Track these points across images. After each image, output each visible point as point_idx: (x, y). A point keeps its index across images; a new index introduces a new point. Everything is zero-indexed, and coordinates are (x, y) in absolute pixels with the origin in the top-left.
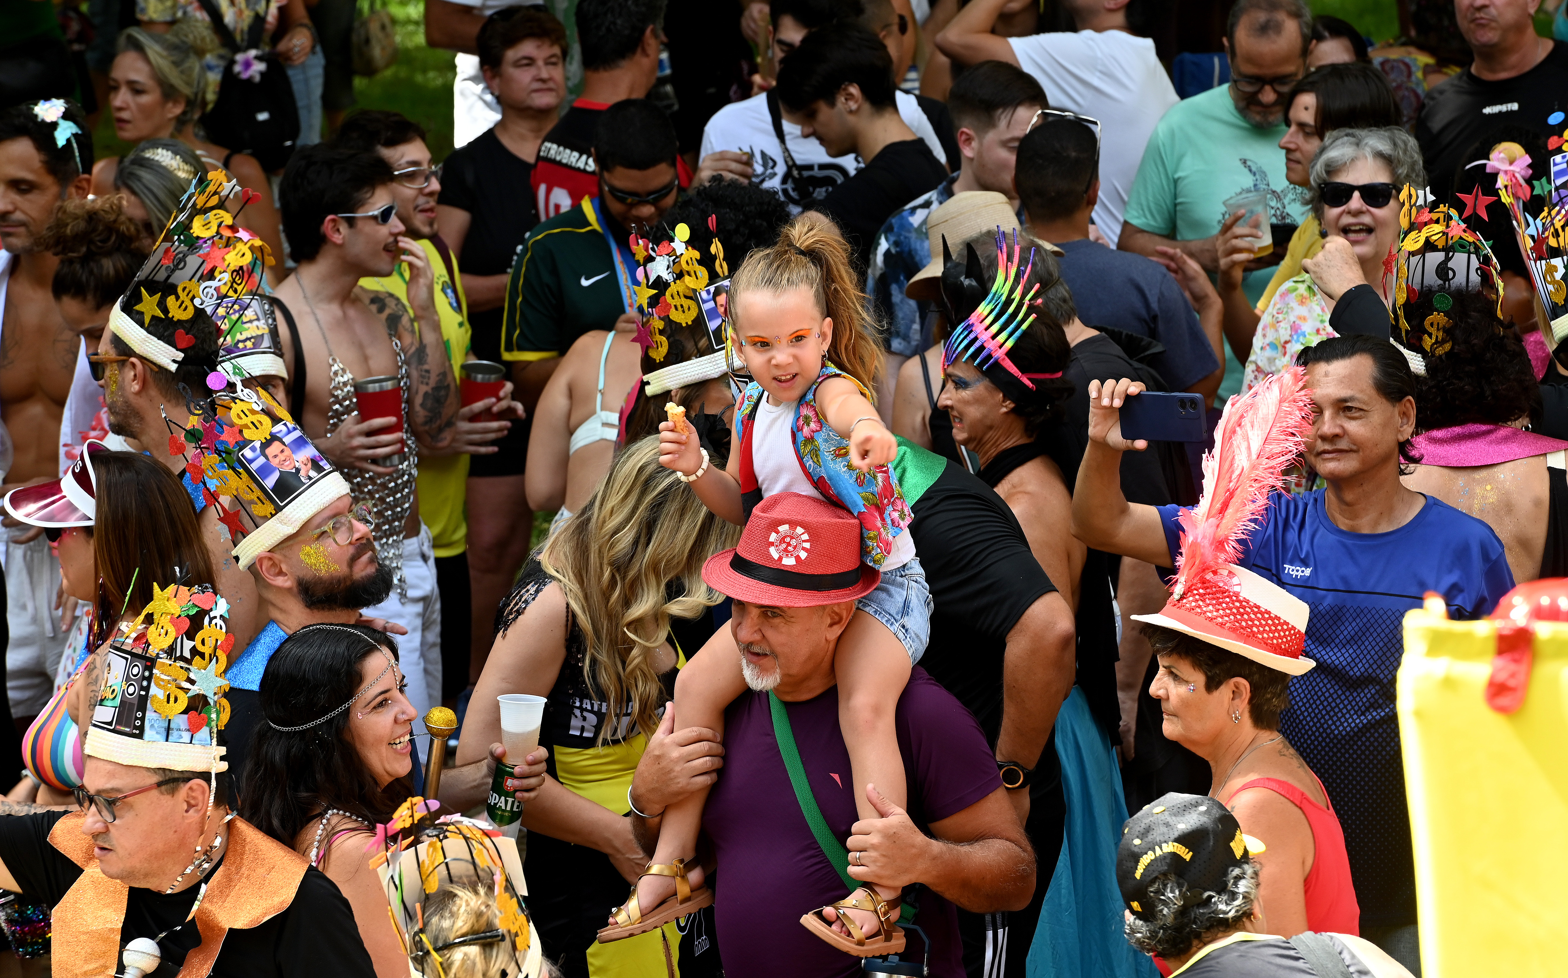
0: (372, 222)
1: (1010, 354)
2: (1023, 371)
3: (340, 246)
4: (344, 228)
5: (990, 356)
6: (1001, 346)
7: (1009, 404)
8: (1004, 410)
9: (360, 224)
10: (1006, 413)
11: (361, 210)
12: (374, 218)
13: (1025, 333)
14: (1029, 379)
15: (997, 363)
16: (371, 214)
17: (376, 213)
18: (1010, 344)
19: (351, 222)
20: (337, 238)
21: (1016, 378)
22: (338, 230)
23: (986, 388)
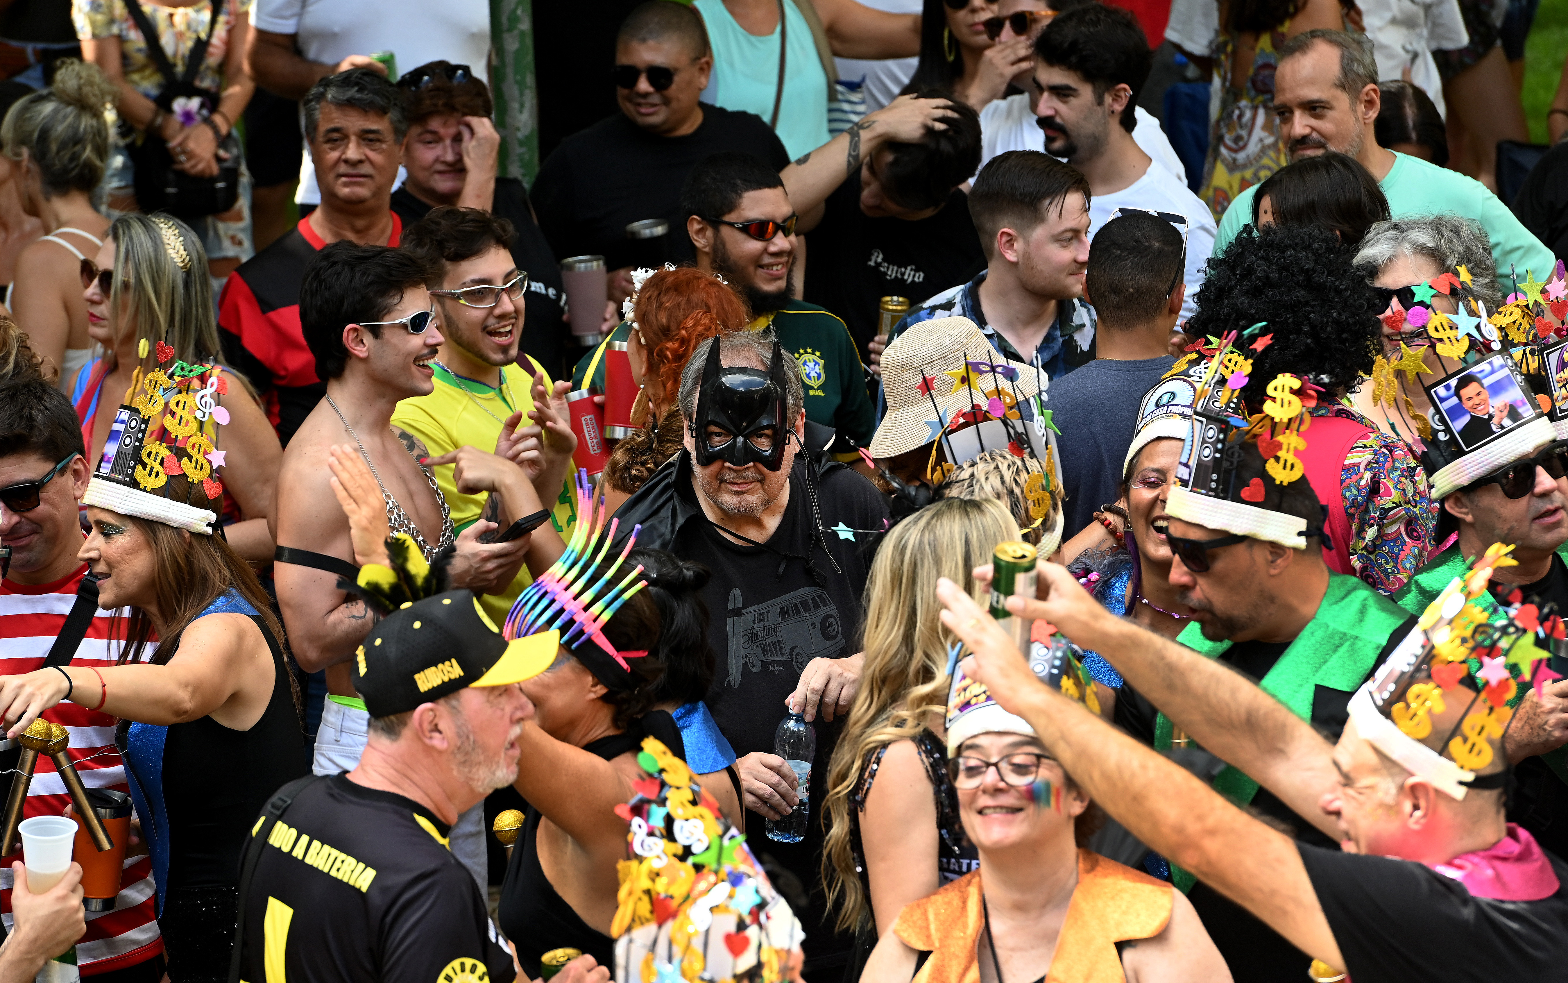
0: (402, 332)
1: (606, 629)
2: (618, 649)
3: (364, 360)
4: (368, 339)
5: (581, 632)
6: (595, 620)
7: (601, 690)
8: (592, 696)
9: (387, 334)
10: (593, 700)
11: (387, 317)
12: (404, 326)
13: (626, 604)
14: (624, 658)
15: (590, 641)
16: (397, 321)
17: (404, 320)
18: (606, 617)
19: (376, 332)
20: (360, 351)
21: (611, 657)
22: (362, 341)
23: (573, 670)
